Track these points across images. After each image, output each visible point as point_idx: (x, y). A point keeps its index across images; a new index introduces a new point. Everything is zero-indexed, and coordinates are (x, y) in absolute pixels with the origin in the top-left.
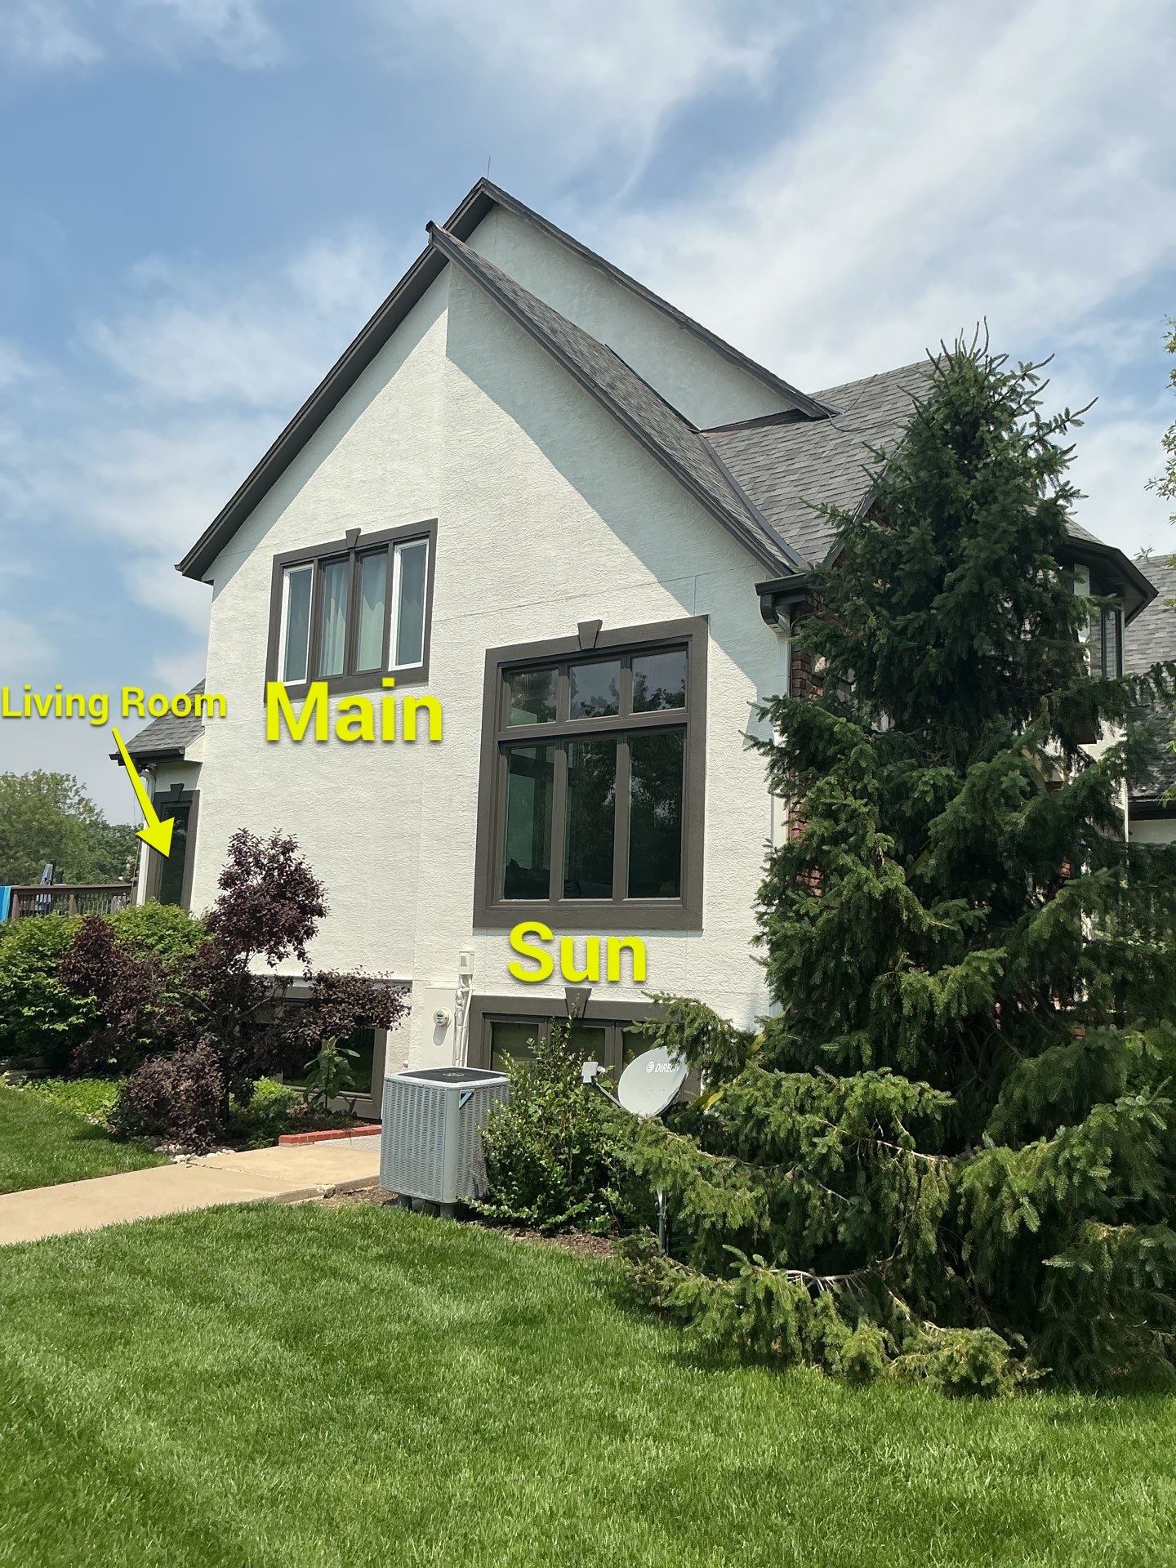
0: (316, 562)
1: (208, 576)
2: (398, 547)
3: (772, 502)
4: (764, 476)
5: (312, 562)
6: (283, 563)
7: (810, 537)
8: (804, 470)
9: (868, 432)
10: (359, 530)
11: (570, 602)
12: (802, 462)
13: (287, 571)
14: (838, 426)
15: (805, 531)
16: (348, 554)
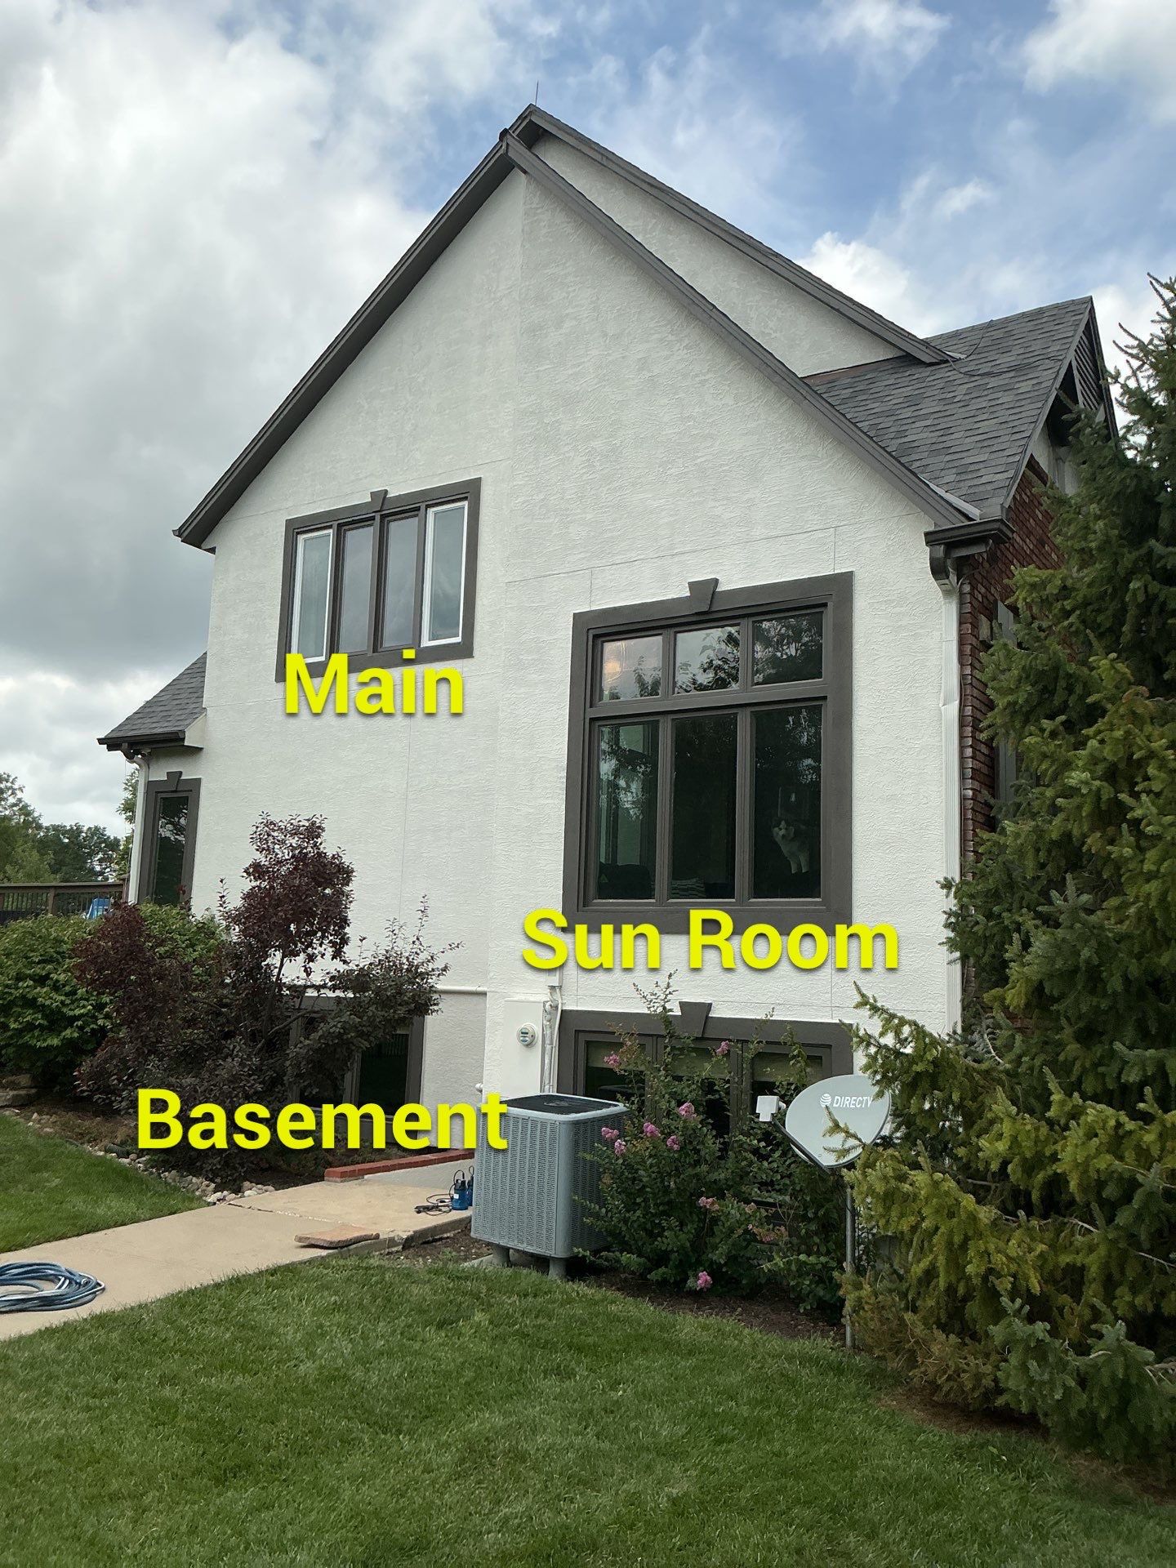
0: (335, 527)
1: (208, 544)
2: (431, 511)
3: (911, 448)
4: (887, 422)
5: (330, 527)
6: (296, 528)
7: (976, 482)
8: (936, 416)
9: (1004, 376)
10: (386, 492)
11: (676, 559)
12: (929, 406)
13: (301, 538)
14: (963, 370)
15: (964, 477)
16: (373, 518)
